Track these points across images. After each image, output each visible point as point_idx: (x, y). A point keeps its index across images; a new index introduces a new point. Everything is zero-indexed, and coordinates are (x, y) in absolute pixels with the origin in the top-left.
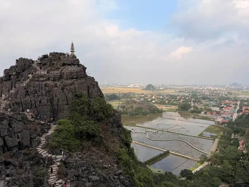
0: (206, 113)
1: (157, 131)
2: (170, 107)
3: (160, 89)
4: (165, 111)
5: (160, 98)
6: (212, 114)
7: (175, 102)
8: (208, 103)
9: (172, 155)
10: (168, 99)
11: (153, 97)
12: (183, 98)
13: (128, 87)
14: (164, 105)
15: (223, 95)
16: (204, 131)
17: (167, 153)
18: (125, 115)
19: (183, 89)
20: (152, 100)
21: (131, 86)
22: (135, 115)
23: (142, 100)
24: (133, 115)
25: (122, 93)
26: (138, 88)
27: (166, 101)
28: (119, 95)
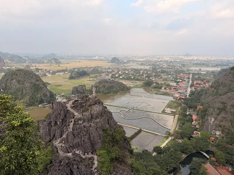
0: (165, 88)
1: (129, 109)
2: (135, 83)
3: (124, 61)
4: (132, 88)
5: (126, 73)
6: (170, 89)
7: (139, 78)
8: (166, 77)
9: (144, 132)
10: (133, 74)
11: (120, 72)
12: (145, 72)
13: (93, 59)
14: (130, 81)
15: (179, 68)
16: (165, 108)
17: (140, 131)
18: (98, 94)
19: (143, 61)
20: (120, 75)
21: (97, 57)
22: (108, 93)
23: (110, 75)
24: (106, 93)
25: (90, 67)
26: (104, 60)
27: (132, 76)
28: (88, 70)
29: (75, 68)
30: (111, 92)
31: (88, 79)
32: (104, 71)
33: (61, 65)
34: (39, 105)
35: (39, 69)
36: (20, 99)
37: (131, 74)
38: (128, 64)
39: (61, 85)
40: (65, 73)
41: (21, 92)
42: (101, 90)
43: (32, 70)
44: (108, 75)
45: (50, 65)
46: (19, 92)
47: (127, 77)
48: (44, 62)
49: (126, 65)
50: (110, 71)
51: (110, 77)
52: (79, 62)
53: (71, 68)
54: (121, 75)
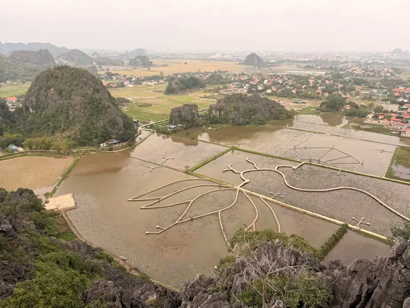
0: (376, 117)
2: (303, 103)
3: (271, 61)
4: (297, 114)
5: (279, 83)
7: (310, 93)
8: (367, 92)
9: (355, 234)
13: (211, 59)
14: (290, 98)
15: (388, 74)
16: (391, 164)
18: (225, 126)
20: (266, 88)
22: (244, 124)
23: (245, 87)
24: (240, 125)
25: (205, 72)
26: (230, 61)
27: (293, 89)
28: (201, 76)
29: (178, 74)
30: (251, 122)
31: (203, 95)
32: (233, 79)
33: (152, 69)
34: (102, 145)
35: (113, 75)
36: (64, 130)
37: (290, 86)
38: (279, 68)
39: (150, 105)
40: (158, 81)
41: (64, 115)
42: (231, 116)
43: (100, 75)
44: (242, 87)
45: (134, 68)
46: (61, 115)
47: (283, 91)
48: (123, 63)
49: (273, 68)
50: (245, 79)
51: (245, 91)
52: (186, 63)
53: (171, 74)
54: (269, 87)
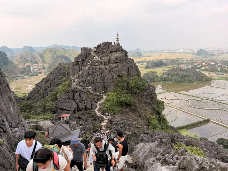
1: (201, 99)
2: (221, 74)
4: (214, 79)
5: (211, 65)
11: (204, 63)
14: (215, 72)
17: (207, 121)
20: (202, 66)
21: (181, 50)
22: (180, 82)
23: (190, 66)
25: (170, 59)
26: (188, 53)
27: (219, 68)
28: (166, 61)
30: (185, 81)
32: (185, 62)
50: (192, 62)
52: (161, 55)
53: (150, 60)
